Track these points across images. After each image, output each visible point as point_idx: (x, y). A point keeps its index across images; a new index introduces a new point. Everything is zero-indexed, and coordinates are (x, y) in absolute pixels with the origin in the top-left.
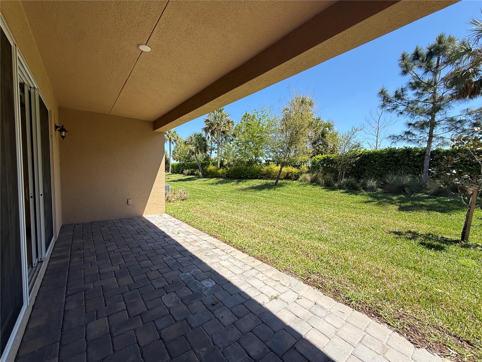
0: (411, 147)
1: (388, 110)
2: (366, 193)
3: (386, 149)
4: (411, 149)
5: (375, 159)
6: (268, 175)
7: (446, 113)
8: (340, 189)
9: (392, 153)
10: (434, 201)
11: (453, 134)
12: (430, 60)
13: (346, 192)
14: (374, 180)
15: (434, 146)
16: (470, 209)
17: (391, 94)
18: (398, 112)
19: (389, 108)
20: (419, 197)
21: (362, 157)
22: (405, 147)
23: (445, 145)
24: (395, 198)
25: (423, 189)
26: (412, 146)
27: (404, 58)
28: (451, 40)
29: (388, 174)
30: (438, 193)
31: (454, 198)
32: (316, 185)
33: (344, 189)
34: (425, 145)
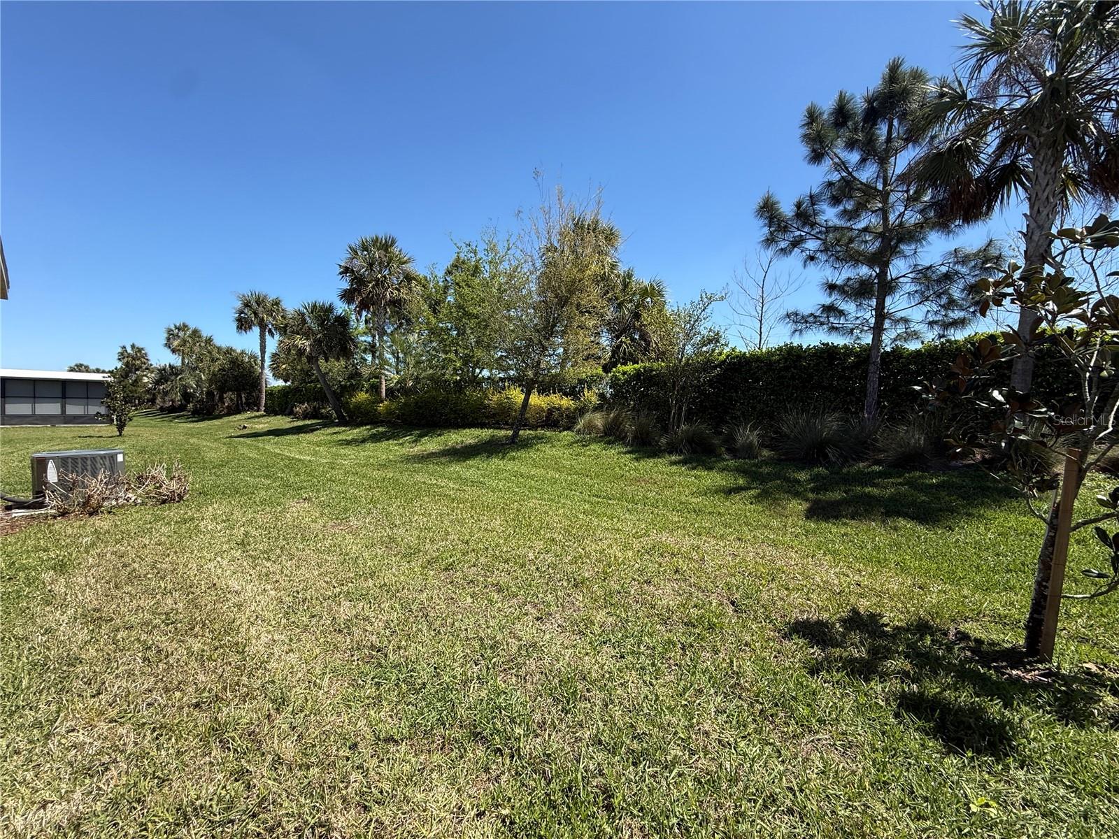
0: (835, 344)
1: (782, 249)
2: (732, 463)
3: (780, 349)
4: (836, 347)
5: (754, 373)
6: (499, 417)
7: (915, 253)
8: (670, 453)
9: (791, 355)
10: (900, 484)
11: (929, 309)
12: (871, 128)
13: (684, 462)
14: (753, 428)
15: (886, 341)
16: (1054, 536)
17: (787, 209)
18: (804, 254)
19: (783, 245)
20: (860, 472)
21: (726, 370)
22: (823, 344)
23: (910, 338)
24: (803, 476)
25: (869, 450)
26: (839, 341)
27: (812, 116)
28: (917, 76)
29: (786, 412)
30: (907, 461)
31: (944, 474)
32: (613, 443)
33: (681, 453)
34: (867, 339)
